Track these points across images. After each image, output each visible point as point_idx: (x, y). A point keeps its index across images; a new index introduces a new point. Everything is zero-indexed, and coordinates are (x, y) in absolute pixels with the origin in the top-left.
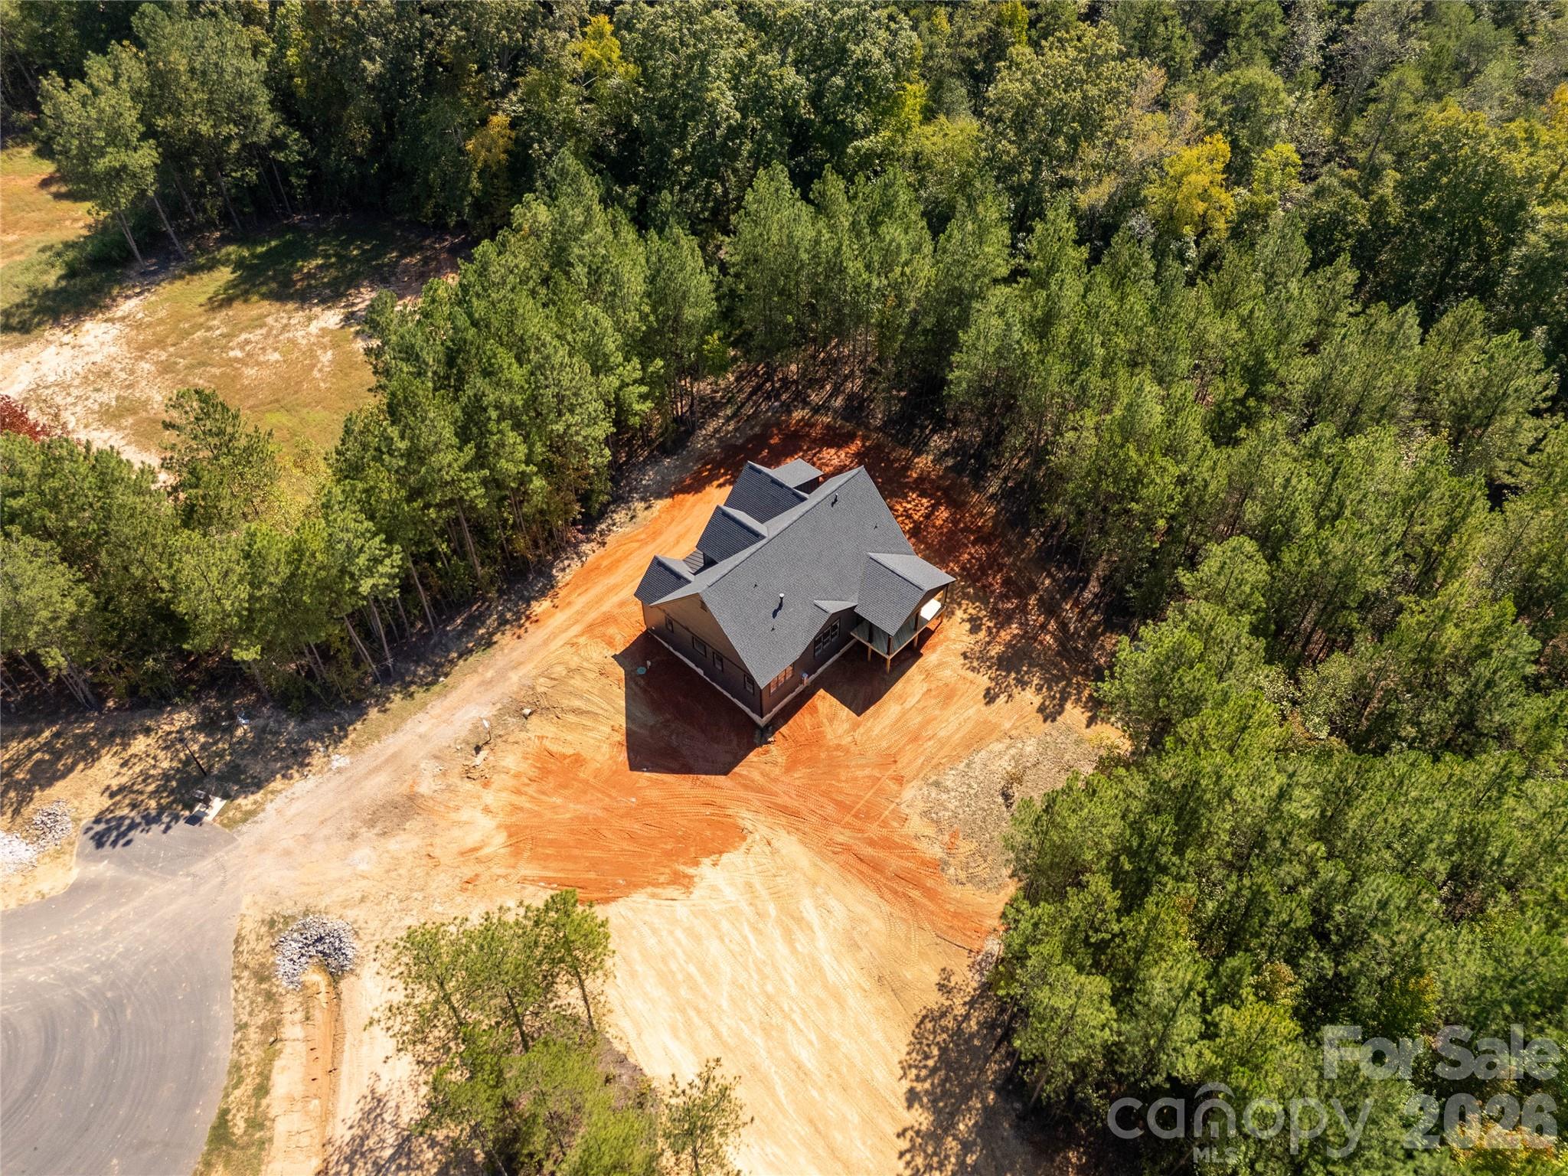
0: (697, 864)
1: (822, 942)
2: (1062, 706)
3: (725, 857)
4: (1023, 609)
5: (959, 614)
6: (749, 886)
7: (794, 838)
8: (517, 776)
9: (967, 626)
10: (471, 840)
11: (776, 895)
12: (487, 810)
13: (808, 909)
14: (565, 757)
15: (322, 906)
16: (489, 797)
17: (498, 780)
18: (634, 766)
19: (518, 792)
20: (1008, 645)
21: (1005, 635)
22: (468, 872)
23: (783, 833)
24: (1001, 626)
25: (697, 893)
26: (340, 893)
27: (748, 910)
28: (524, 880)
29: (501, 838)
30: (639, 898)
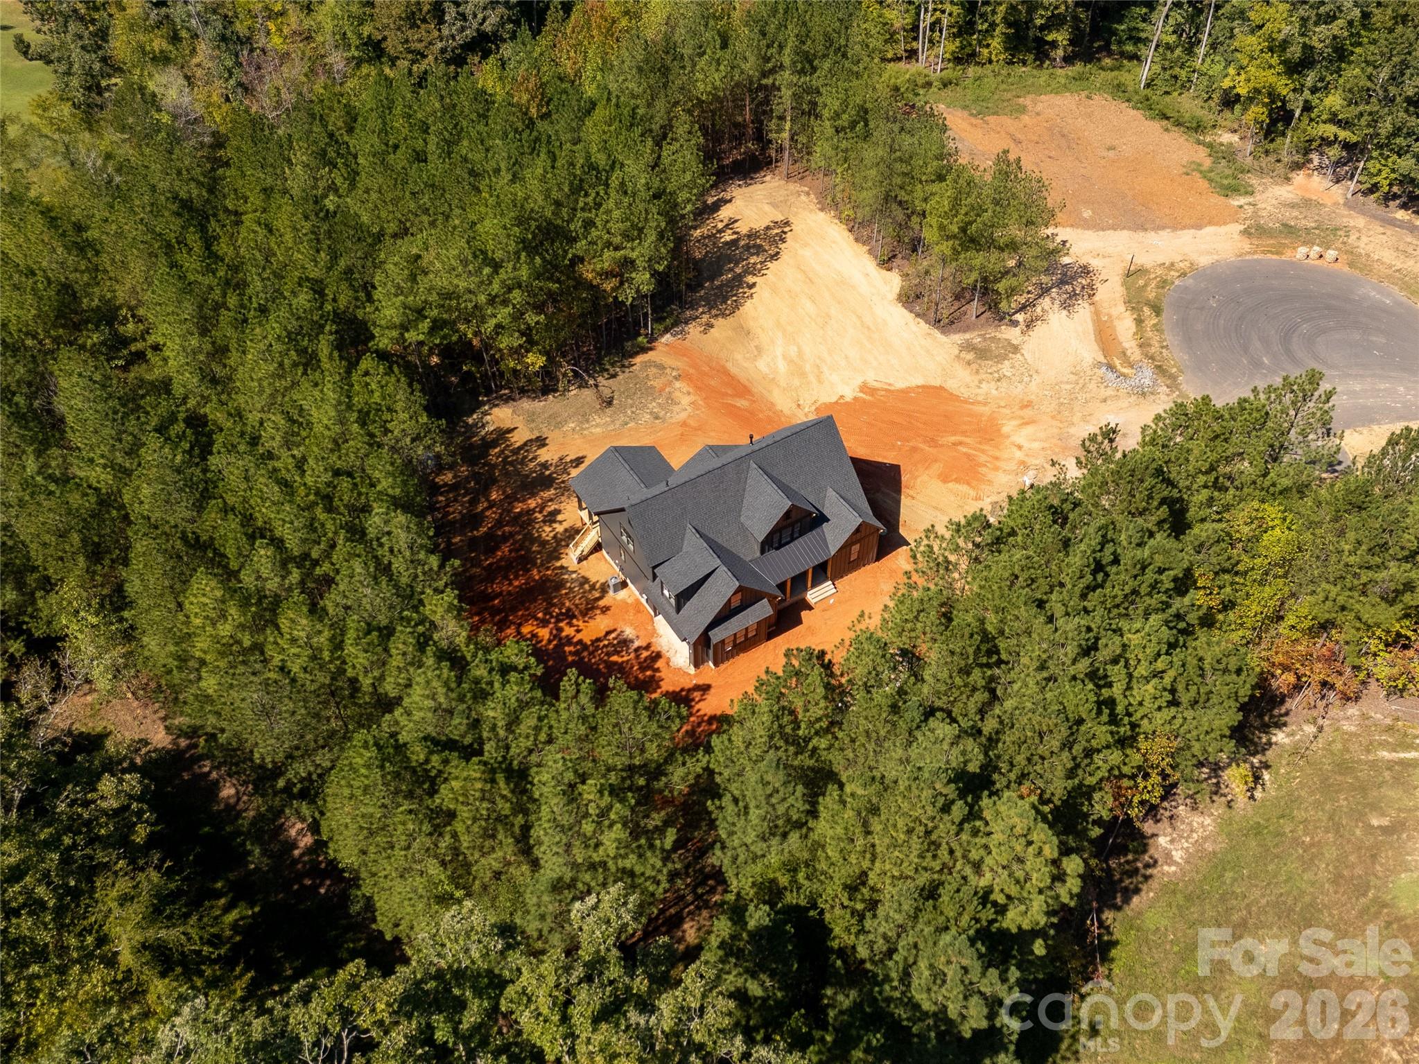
0: (855, 399)
1: (779, 351)
2: (525, 444)
3: (834, 399)
4: (499, 523)
5: (560, 528)
6: (820, 382)
7: (779, 408)
8: (996, 469)
9: (559, 518)
10: (1029, 430)
11: (803, 375)
12: (1020, 447)
13: (782, 366)
14: (957, 480)
15: (1134, 398)
16: (1019, 455)
17: (1012, 466)
18: (895, 469)
19: (997, 458)
20: (533, 495)
21: (532, 503)
22: (1028, 413)
23: (786, 411)
24: (530, 512)
25: (859, 381)
26: (1123, 403)
27: (825, 369)
28: (985, 404)
29: (1005, 430)
30: (900, 384)
